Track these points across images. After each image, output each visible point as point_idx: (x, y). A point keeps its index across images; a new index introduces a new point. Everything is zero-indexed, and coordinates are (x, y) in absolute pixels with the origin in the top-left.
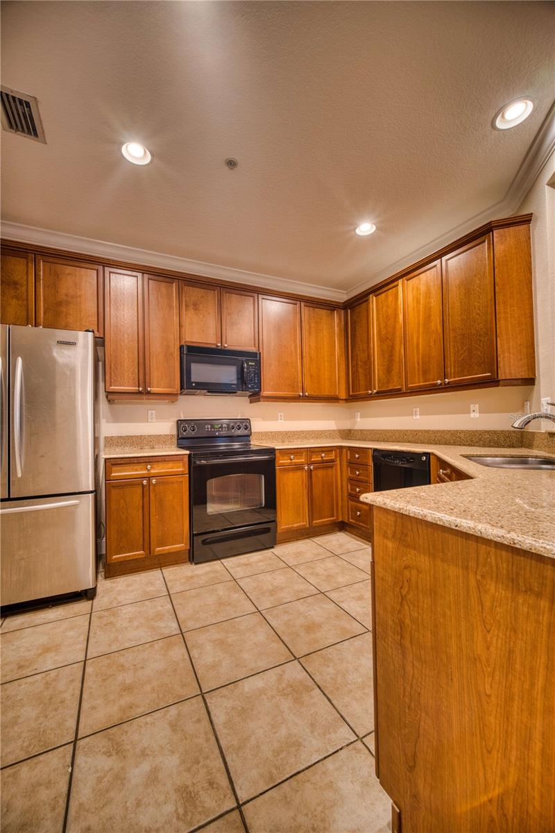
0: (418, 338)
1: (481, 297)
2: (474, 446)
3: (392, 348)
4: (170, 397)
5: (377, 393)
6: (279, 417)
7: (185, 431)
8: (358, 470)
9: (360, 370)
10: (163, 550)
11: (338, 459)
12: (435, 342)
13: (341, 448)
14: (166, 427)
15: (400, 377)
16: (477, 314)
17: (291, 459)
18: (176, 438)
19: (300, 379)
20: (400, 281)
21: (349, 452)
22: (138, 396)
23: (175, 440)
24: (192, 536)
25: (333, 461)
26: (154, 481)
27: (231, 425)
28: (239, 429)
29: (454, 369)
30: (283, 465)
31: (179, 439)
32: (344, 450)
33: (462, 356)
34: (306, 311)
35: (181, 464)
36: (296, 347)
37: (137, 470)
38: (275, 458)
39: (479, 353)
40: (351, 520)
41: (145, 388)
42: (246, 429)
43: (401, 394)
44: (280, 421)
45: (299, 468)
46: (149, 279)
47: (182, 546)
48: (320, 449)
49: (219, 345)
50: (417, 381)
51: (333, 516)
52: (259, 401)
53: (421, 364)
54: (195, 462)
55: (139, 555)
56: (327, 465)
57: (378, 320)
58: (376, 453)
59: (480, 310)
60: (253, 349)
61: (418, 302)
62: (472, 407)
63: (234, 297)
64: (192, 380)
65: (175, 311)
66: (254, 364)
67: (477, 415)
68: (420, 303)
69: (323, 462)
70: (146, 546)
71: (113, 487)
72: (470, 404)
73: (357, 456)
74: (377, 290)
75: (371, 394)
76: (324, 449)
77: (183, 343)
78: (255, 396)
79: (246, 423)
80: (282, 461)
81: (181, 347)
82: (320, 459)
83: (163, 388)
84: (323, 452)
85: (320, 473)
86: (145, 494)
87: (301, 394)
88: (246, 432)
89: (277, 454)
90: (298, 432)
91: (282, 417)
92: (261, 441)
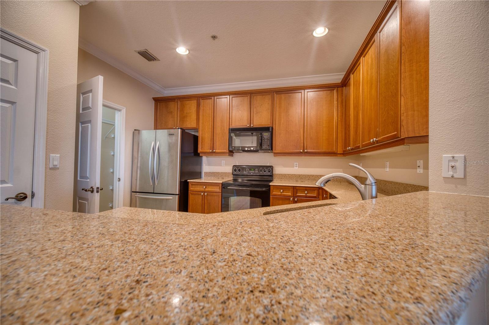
0: (367, 103)
1: (394, 60)
4: (225, 154)
5: (352, 149)
6: (295, 165)
7: (236, 171)
9: (347, 132)
12: (373, 106)
14: (229, 169)
15: (360, 137)
16: (392, 76)
17: (281, 192)
19: (301, 141)
20: (361, 59)
22: (212, 154)
25: (315, 197)
26: (206, 194)
27: (261, 169)
28: (265, 171)
30: (275, 195)
31: (233, 175)
33: (385, 117)
35: (219, 188)
36: (299, 120)
37: (200, 188)
41: (213, 150)
42: (270, 172)
44: (295, 168)
45: (286, 198)
48: (304, 188)
49: (249, 125)
50: (366, 139)
53: (368, 126)
56: (310, 199)
59: (394, 73)
63: (259, 97)
65: (228, 111)
66: (267, 134)
68: (368, 75)
69: (306, 197)
71: (191, 194)
72: (417, 159)
79: (271, 168)
80: (274, 193)
81: (229, 129)
83: (221, 150)
84: (307, 190)
86: (203, 198)
87: (302, 151)
88: (269, 174)
89: (272, 188)
90: (308, 175)
91: (297, 165)
92: (281, 180)
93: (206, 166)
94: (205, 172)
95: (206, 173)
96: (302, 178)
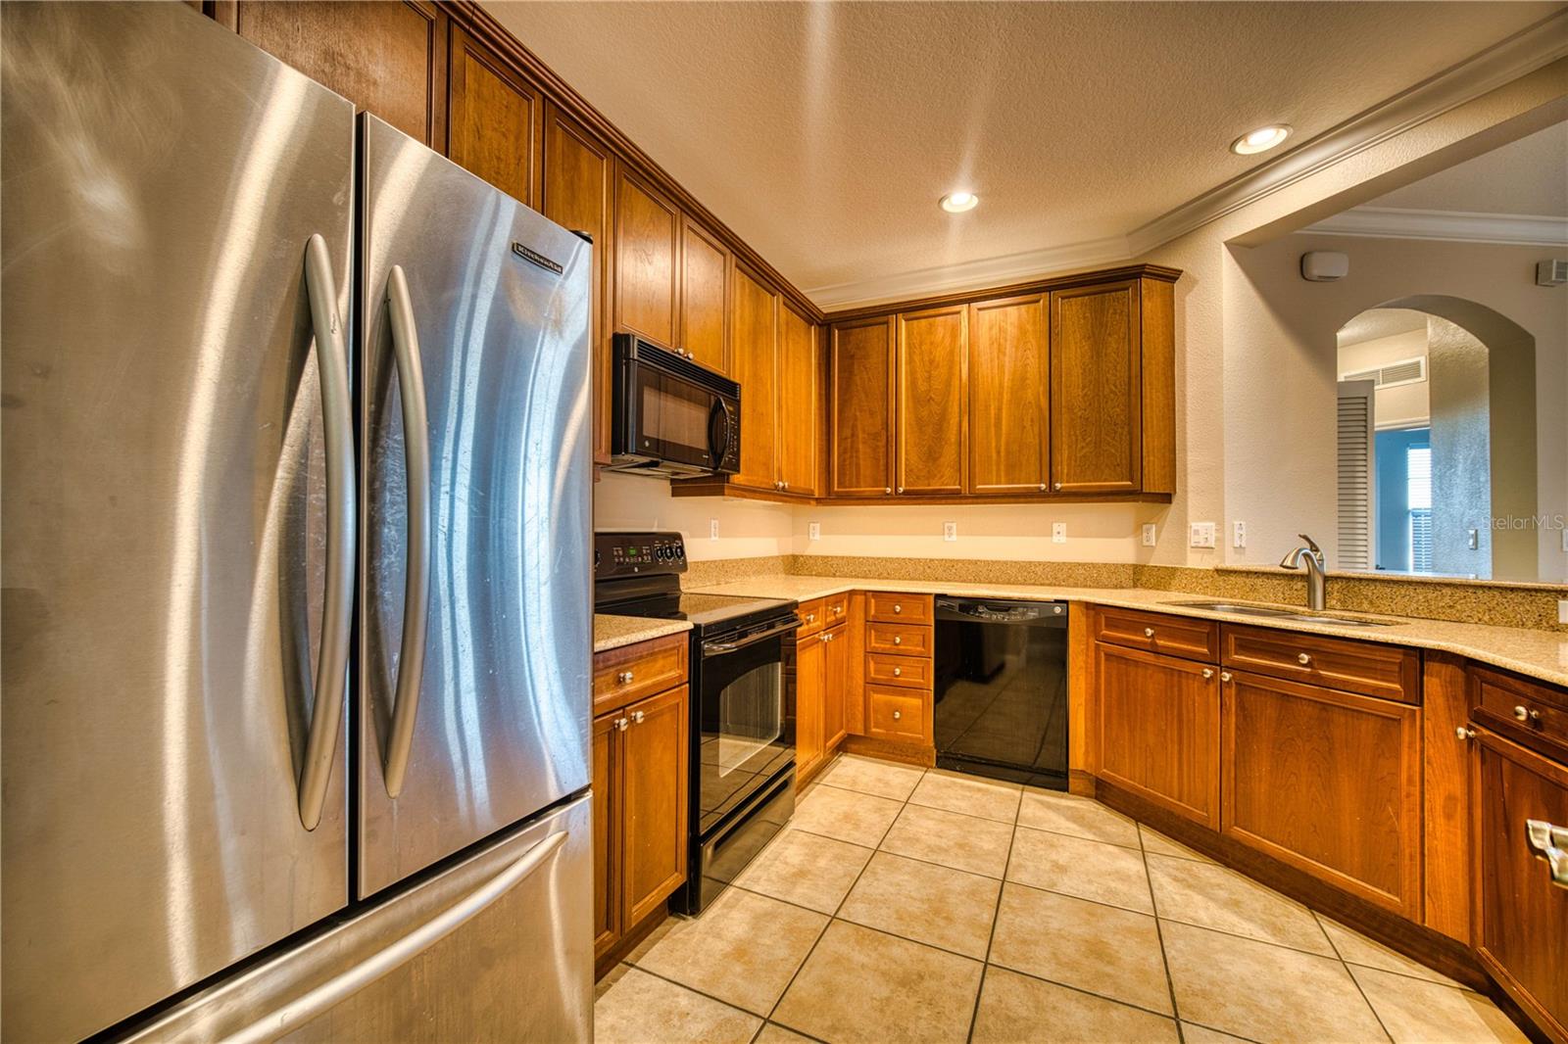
0: (1000, 409)
1: (1118, 368)
2: (1059, 585)
3: (943, 417)
5: (904, 493)
8: (896, 634)
9: (862, 447)
10: (643, 908)
12: (1032, 420)
15: (959, 472)
16: (1112, 392)
17: (810, 622)
19: (776, 452)
20: (964, 308)
21: (874, 601)
24: (692, 848)
25: (844, 620)
27: (657, 545)
28: (670, 557)
29: (1069, 470)
30: (802, 636)
32: (858, 598)
33: (1084, 451)
34: (784, 314)
35: (676, 659)
38: (797, 623)
39: (1113, 451)
40: (874, 731)
42: (680, 556)
43: (961, 498)
45: (816, 639)
47: (674, 880)
50: (994, 479)
51: (842, 728)
53: (1003, 454)
56: (840, 628)
57: (910, 361)
58: (941, 603)
59: (1116, 387)
61: (1001, 351)
62: (1056, 527)
64: (644, 433)
66: (731, 409)
67: (1063, 539)
68: (1005, 354)
69: (837, 623)
72: (1052, 523)
73: (899, 608)
74: (914, 309)
75: (887, 494)
76: (838, 598)
77: (618, 327)
80: (802, 627)
81: (615, 339)
82: (834, 617)
84: (837, 603)
87: (778, 483)
91: (717, 529)
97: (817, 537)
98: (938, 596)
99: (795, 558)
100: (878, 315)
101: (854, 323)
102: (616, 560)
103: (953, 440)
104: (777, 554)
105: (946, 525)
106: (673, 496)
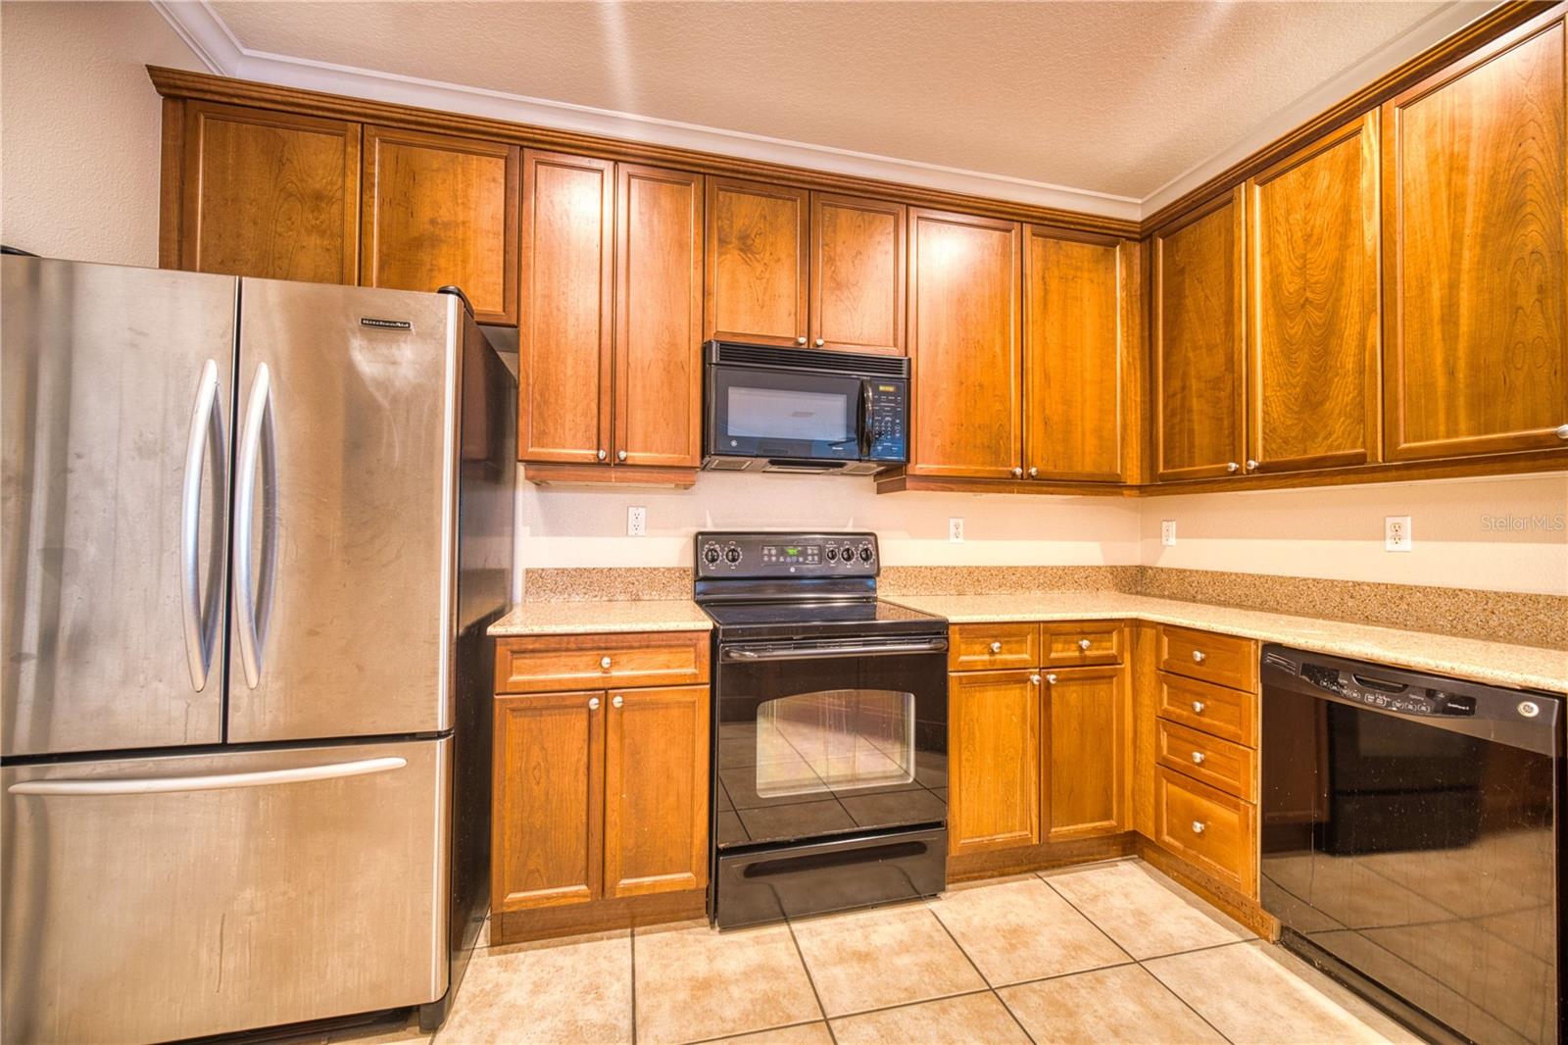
0: (1453, 286)
3: (1329, 330)
4: (677, 474)
5: (1260, 469)
6: (952, 530)
7: (713, 560)
8: (1201, 697)
9: (1195, 404)
10: (639, 886)
11: (1127, 656)
13: (1137, 624)
14: (673, 551)
15: (1362, 421)
17: (992, 653)
18: (692, 576)
19: (1015, 431)
20: (1371, 119)
21: (1166, 640)
22: (597, 472)
23: (689, 582)
24: (716, 854)
25: (1112, 661)
26: (617, 701)
27: (830, 546)
28: (849, 559)
30: (968, 667)
31: (698, 579)
32: (1148, 634)
34: (1034, 248)
35: (692, 656)
36: (1005, 346)
37: (575, 668)
38: (947, 650)
40: (1167, 838)
41: (613, 452)
42: (866, 559)
43: (1364, 471)
44: (953, 540)
45: (1014, 677)
46: (630, 176)
47: (687, 878)
48: (1078, 627)
49: (802, 340)
50: (1442, 428)
51: (1107, 816)
52: (904, 488)
53: (1461, 374)
54: (727, 654)
55: (576, 895)
56: (1097, 671)
57: (1270, 248)
58: (1271, 657)
60: (893, 352)
61: (1455, 169)
63: (845, 216)
64: (731, 433)
65: (694, 254)
66: (891, 389)
69: (1083, 662)
70: (595, 874)
71: (513, 710)
73: (1198, 656)
75: (1234, 473)
76: (1087, 627)
77: (710, 336)
78: (893, 475)
79: (865, 545)
80: (965, 657)
81: (706, 349)
82: (1077, 654)
83: (657, 451)
84: (1084, 634)
85: (1074, 694)
86: (594, 731)
87: (1018, 471)
88: (866, 567)
89: (954, 636)
90: (1000, 569)
91: (961, 530)
92: (904, 591)
93: (532, 534)
94: (528, 571)
95: (535, 577)
96: (978, 580)
97: (1173, 541)
98: (1270, 647)
99: (1142, 570)
100: (1216, 194)
101: (1183, 220)
102: (766, 559)
103: (1350, 366)
104: (1101, 563)
105: (1389, 521)
106: (879, 492)
